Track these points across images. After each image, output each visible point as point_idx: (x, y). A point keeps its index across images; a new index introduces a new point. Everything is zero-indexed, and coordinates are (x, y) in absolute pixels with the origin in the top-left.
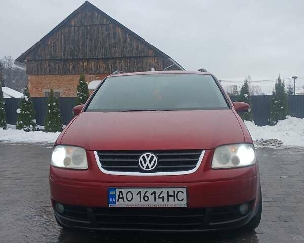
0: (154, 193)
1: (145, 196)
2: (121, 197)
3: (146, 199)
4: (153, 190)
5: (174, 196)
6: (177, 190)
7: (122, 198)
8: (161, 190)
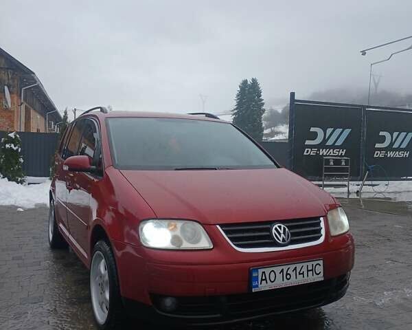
0: (295, 268)
1: (287, 274)
2: (264, 278)
3: (288, 277)
4: (294, 266)
5: (312, 270)
6: (315, 263)
7: (266, 279)
8: (301, 265)
